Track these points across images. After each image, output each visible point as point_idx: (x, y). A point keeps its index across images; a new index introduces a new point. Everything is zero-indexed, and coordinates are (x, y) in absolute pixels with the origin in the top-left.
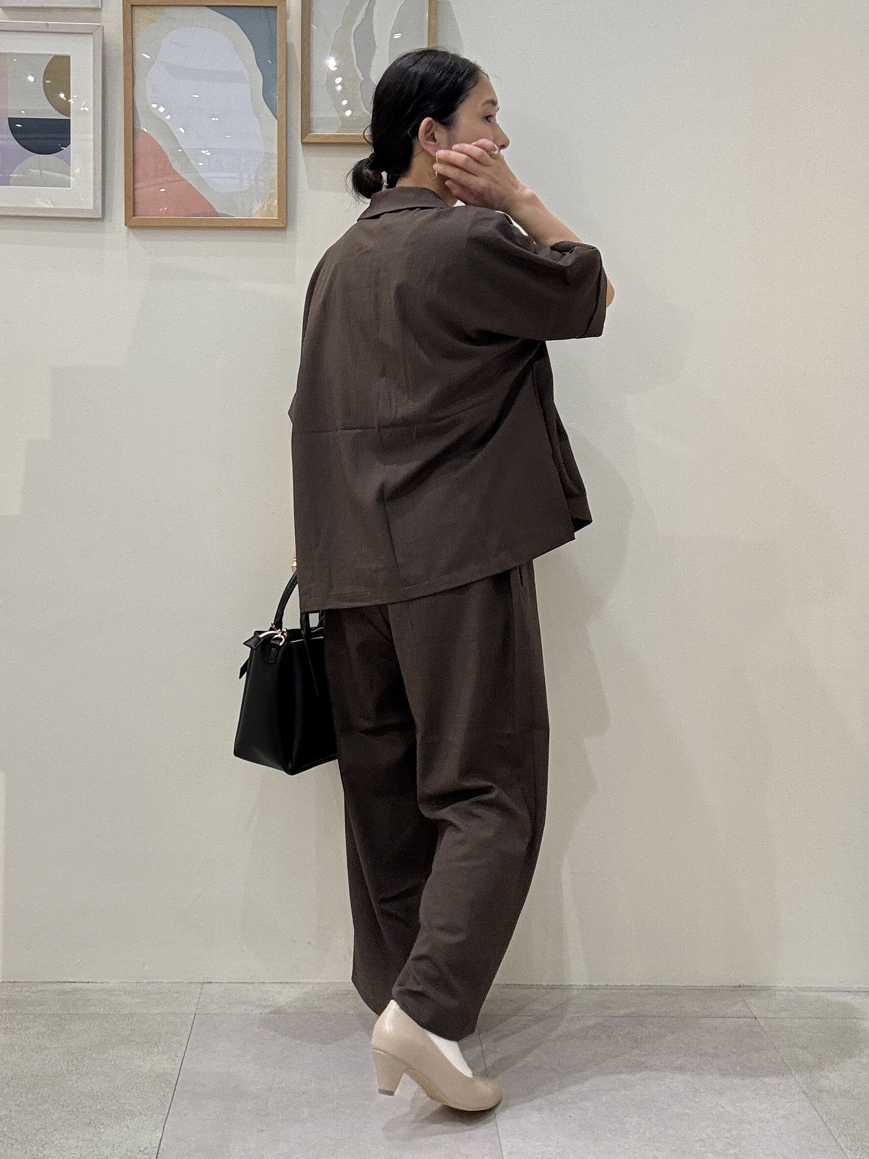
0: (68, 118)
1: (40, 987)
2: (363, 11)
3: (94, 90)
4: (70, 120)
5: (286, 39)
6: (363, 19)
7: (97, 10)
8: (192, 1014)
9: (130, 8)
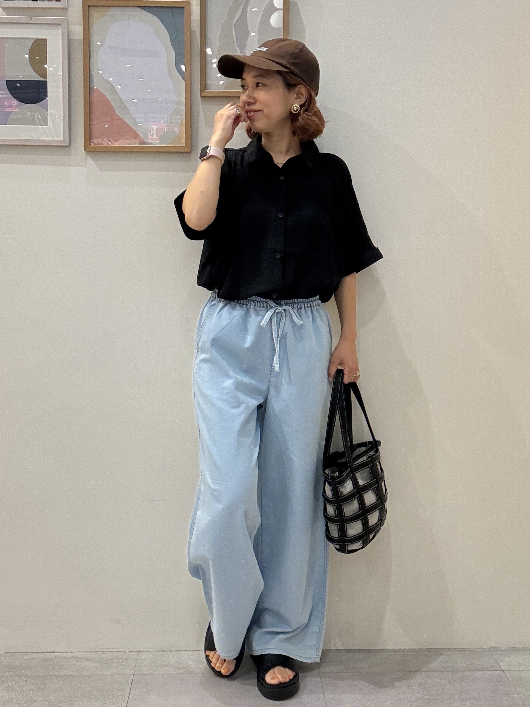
0: (46, 80)
1: (30, 656)
2: (240, 10)
3: (63, 61)
4: (47, 81)
5: (190, 28)
6: (240, 16)
7: (65, 9)
8: (132, 675)
9: (87, 9)
